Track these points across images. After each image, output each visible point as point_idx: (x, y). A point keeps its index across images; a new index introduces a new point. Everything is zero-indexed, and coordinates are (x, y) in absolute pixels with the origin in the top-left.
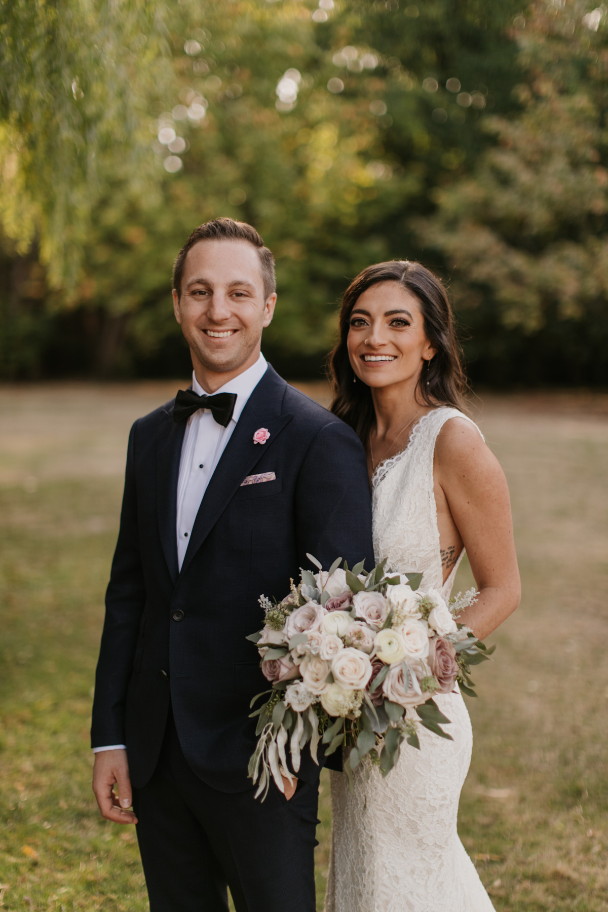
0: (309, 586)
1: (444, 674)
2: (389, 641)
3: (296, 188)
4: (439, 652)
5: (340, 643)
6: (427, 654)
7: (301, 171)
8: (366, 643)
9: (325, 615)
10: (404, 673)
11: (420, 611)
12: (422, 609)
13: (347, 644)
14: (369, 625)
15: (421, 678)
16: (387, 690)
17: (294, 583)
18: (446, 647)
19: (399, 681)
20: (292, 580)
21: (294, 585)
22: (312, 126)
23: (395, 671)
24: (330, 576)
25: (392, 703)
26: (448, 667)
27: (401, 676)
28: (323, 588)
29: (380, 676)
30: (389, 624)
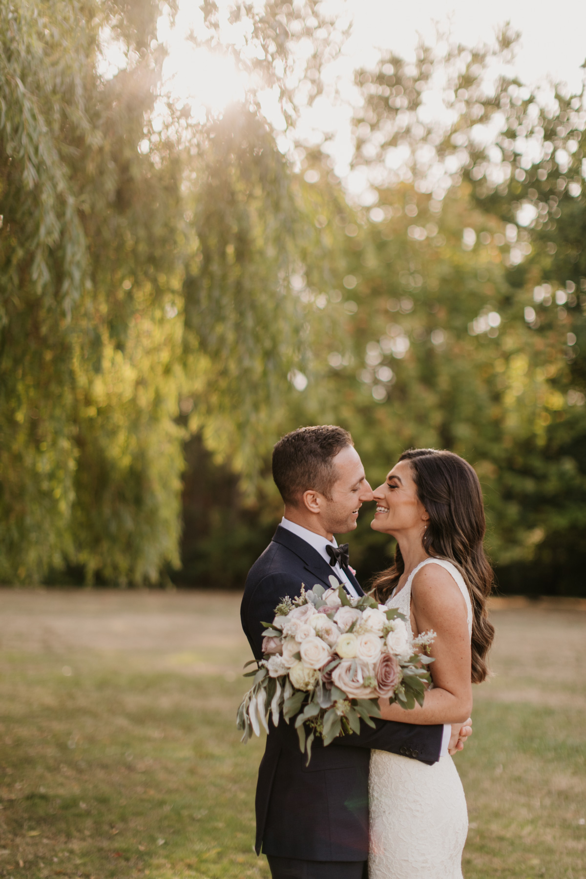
0: (315, 594)
1: (383, 681)
2: (348, 642)
3: (492, 411)
4: (385, 664)
5: (313, 632)
6: (374, 661)
7: (497, 397)
8: (332, 638)
9: (314, 614)
10: (352, 667)
11: (383, 631)
12: (385, 630)
13: (318, 635)
14: (340, 628)
15: (365, 676)
16: (335, 676)
17: (304, 588)
18: (393, 663)
19: (346, 672)
20: (303, 585)
21: (304, 590)
22: (507, 357)
23: (345, 664)
24: (333, 592)
25: (337, 688)
26: (389, 677)
27: (349, 669)
28: (326, 599)
29: (333, 664)
30: (351, 630)
